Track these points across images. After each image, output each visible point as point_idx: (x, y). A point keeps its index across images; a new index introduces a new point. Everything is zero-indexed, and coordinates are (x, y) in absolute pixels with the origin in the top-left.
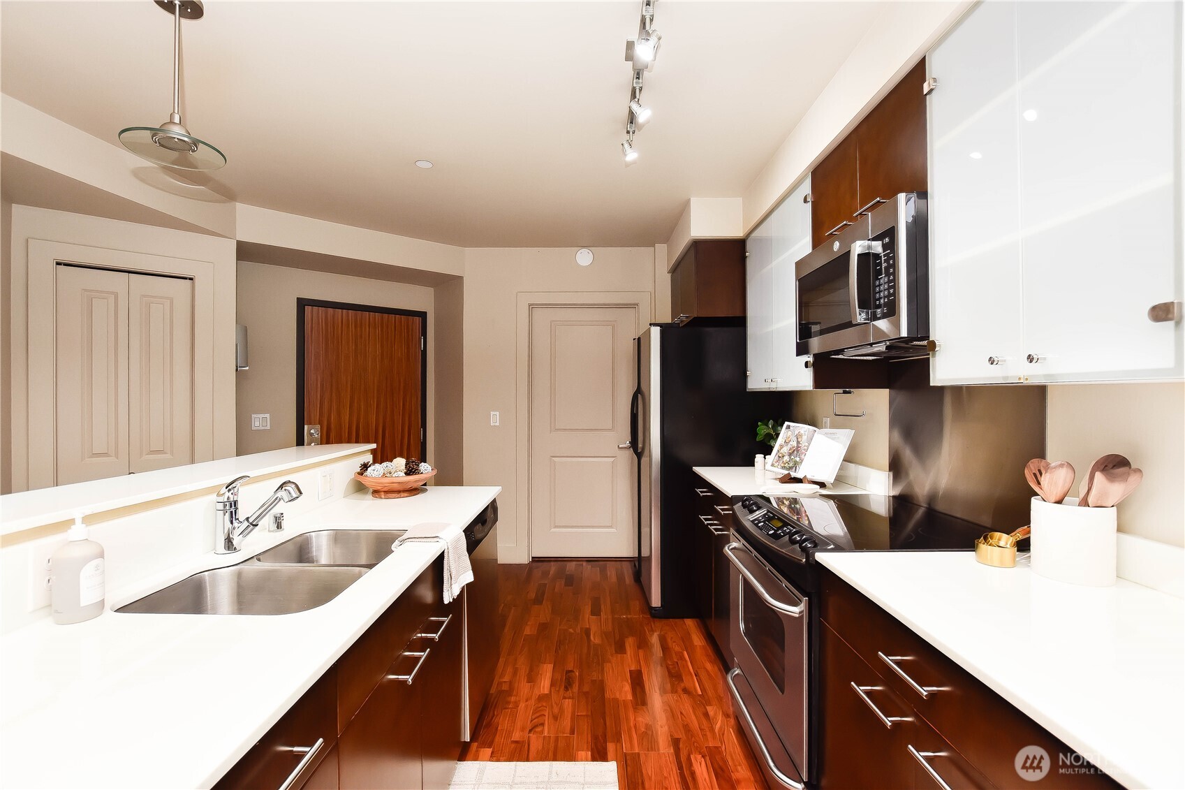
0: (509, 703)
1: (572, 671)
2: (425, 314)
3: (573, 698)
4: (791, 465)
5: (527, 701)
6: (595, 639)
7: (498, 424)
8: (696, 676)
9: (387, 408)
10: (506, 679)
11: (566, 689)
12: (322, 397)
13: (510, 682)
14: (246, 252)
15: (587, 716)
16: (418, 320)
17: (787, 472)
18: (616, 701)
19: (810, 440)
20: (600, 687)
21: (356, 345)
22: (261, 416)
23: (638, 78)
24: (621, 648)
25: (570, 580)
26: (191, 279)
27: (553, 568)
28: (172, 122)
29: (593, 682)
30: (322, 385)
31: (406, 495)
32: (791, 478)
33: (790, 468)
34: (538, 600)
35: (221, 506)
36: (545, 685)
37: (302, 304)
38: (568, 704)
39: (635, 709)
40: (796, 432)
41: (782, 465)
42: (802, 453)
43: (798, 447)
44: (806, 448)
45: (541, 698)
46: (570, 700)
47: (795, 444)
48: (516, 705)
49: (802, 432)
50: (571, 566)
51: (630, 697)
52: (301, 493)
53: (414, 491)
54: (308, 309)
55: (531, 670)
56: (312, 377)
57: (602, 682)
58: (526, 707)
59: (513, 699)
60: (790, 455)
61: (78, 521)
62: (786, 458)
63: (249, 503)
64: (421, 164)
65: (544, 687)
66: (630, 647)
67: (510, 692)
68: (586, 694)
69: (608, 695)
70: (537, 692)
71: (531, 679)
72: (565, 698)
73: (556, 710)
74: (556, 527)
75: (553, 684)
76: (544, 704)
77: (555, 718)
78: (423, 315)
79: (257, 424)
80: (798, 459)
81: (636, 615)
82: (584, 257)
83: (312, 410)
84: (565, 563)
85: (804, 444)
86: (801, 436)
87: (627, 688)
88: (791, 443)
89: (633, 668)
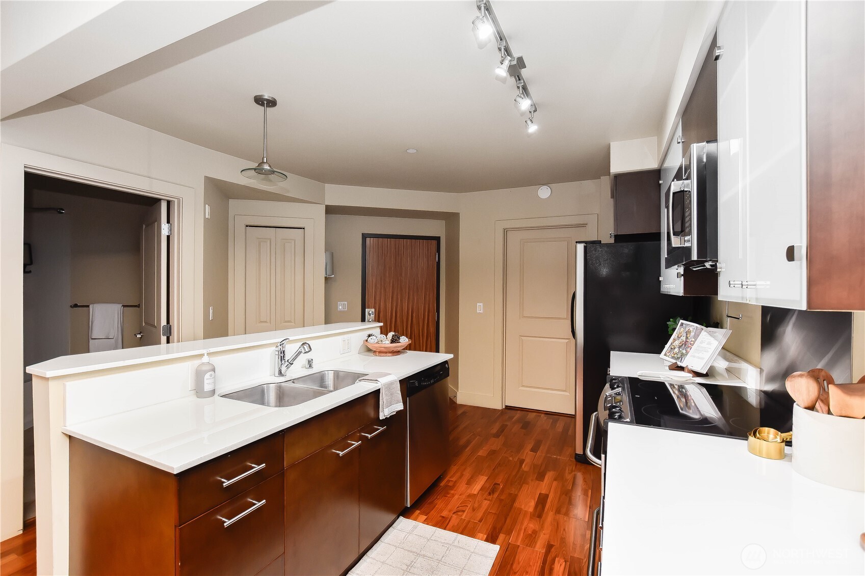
0: (448, 493)
1: (499, 484)
2: (439, 238)
3: (491, 501)
4: (679, 356)
5: (460, 495)
6: (525, 468)
7: (481, 312)
8: (590, 508)
9: (414, 299)
10: (454, 479)
11: (490, 494)
12: (375, 292)
13: (456, 481)
14: (330, 210)
15: (495, 514)
16: (434, 242)
17: (674, 361)
18: (520, 510)
19: (696, 336)
20: (513, 498)
21: (396, 260)
22: (342, 303)
23: (519, 80)
24: (541, 477)
25: (526, 426)
26: (304, 228)
27: (518, 415)
28: (263, 162)
29: (510, 494)
30: (376, 285)
31: (390, 355)
32: (678, 367)
33: (678, 358)
34: (497, 435)
35: (277, 353)
36: (476, 488)
37: (365, 237)
38: (486, 503)
39: (531, 518)
40: (687, 329)
41: (673, 355)
42: (689, 347)
43: (686, 341)
44: (692, 342)
45: (470, 496)
46: (489, 502)
47: (684, 338)
48: (453, 495)
49: (691, 329)
50: (532, 416)
51: (531, 510)
52: (311, 349)
53: (396, 353)
54: (368, 240)
55: (472, 478)
56: (369, 278)
57: (516, 495)
58: (459, 498)
59: (452, 492)
60: (680, 347)
61: (206, 354)
62: (676, 350)
63: (290, 353)
64: (410, 151)
65: (475, 489)
66: (548, 478)
67: (452, 488)
68: (501, 500)
69: (516, 505)
70: (469, 491)
71: (469, 483)
72: (485, 499)
73: (476, 505)
74: (523, 386)
75: (482, 489)
76: (470, 500)
77: (474, 510)
78: (438, 239)
79: (340, 307)
80: (684, 351)
81: (565, 458)
82: (544, 192)
83: (370, 299)
84: (528, 413)
85: (691, 339)
86: (690, 332)
87: (532, 504)
88: (682, 338)
89: (543, 492)
